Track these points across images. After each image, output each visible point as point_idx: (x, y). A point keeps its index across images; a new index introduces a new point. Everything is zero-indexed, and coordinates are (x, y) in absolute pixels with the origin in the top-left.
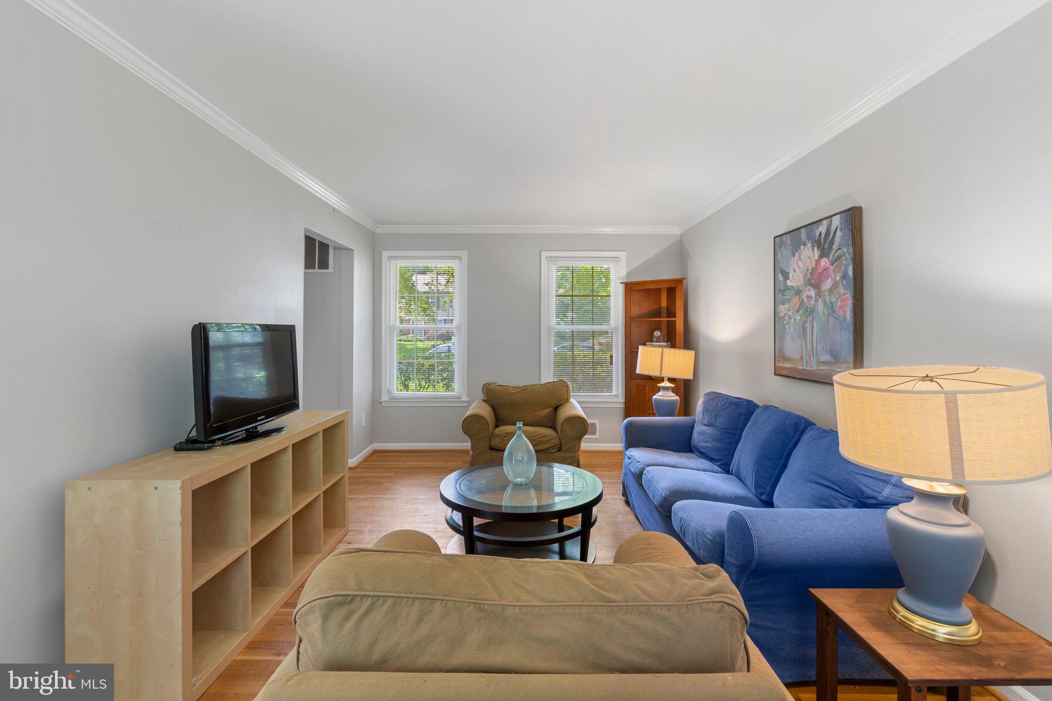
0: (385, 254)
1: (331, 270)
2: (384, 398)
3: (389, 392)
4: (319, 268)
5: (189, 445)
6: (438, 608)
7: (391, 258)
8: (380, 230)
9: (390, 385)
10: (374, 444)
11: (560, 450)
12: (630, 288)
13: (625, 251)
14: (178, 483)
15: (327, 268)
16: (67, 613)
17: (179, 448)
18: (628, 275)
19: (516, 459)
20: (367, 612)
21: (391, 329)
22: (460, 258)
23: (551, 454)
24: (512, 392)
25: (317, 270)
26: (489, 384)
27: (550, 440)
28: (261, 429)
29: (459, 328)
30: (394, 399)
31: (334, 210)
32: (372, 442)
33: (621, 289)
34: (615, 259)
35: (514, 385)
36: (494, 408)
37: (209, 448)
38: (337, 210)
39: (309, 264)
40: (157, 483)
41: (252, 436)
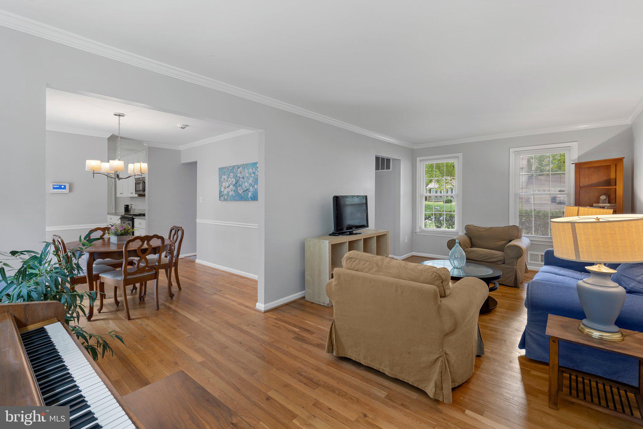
0: (418, 159)
1: (391, 169)
2: (418, 230)
3: (420, 228)
4: (386, 169)
5: (333, 234)
6: (368, 263)
7: (421, 161)
8: (415, 147)
9: (421, 224)
10: (413, 253)
11: (504, 263)
12: (579, 167)
13: (577, 141)
14: (328, 241)
15: (390, 169)
16: (305, 273)
17: (330, 235)
18: (579, 158)
19: (455, 256)
20: (354, 261)
21: (421, 196)
22: (458, 157)
23: (497, 265)
24: (481, 230)
25: (385, 170)
26: (469, 226)
27: (498, 257)
28: (354, 232)
29: (457, 195)
30: (422, 231)
31: (390, 144)
32: (412, 251)
33: (573, 167)
34: (568, 148)
35: (484, 227)
36: (470, 239)
37: (338, 235)
38: (391, 143)
39: (377, 168)
40: (323, 241)
41: (351, 234)
